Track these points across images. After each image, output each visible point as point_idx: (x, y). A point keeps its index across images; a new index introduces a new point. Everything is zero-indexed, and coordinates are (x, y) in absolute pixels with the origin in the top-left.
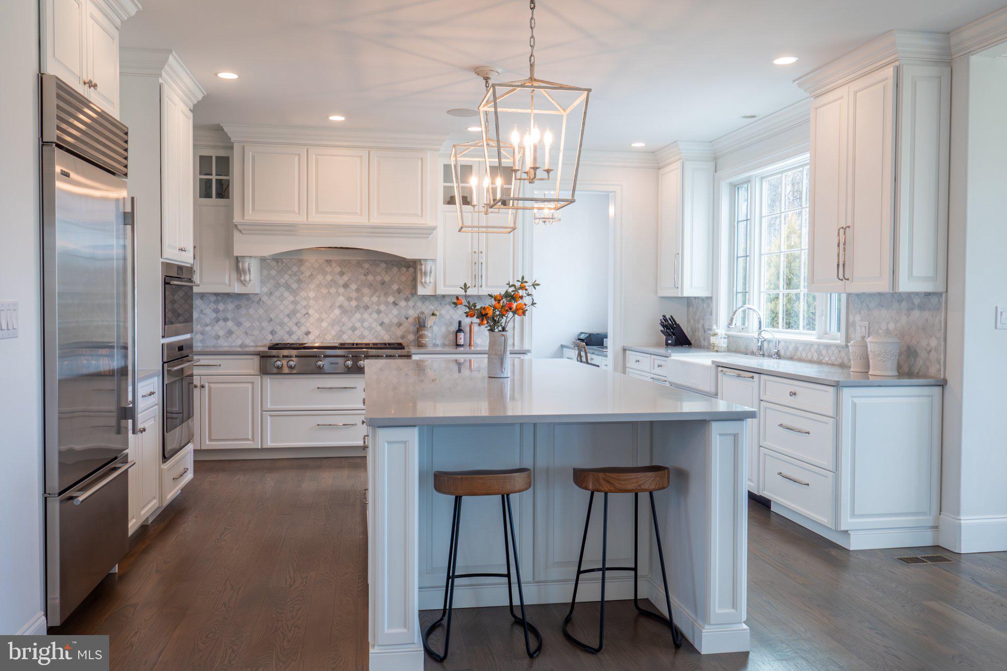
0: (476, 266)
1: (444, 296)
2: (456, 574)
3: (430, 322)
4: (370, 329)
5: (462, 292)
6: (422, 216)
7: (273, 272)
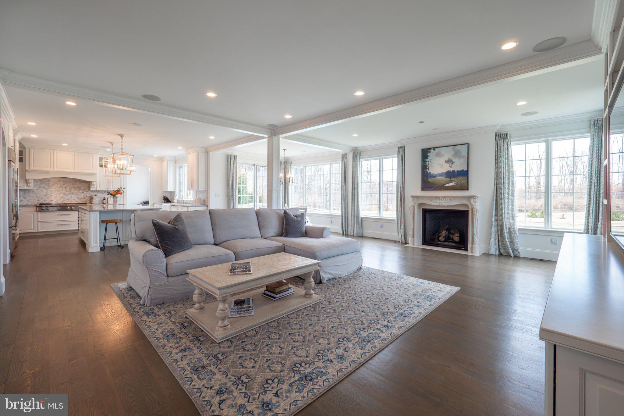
0: (109, 183)
1: (99, 191)
2: (106, 239)
3: (95, 197)
4: (74, 199)
5: (106, 190)
6: (92, 170)
7: (39, 184)
